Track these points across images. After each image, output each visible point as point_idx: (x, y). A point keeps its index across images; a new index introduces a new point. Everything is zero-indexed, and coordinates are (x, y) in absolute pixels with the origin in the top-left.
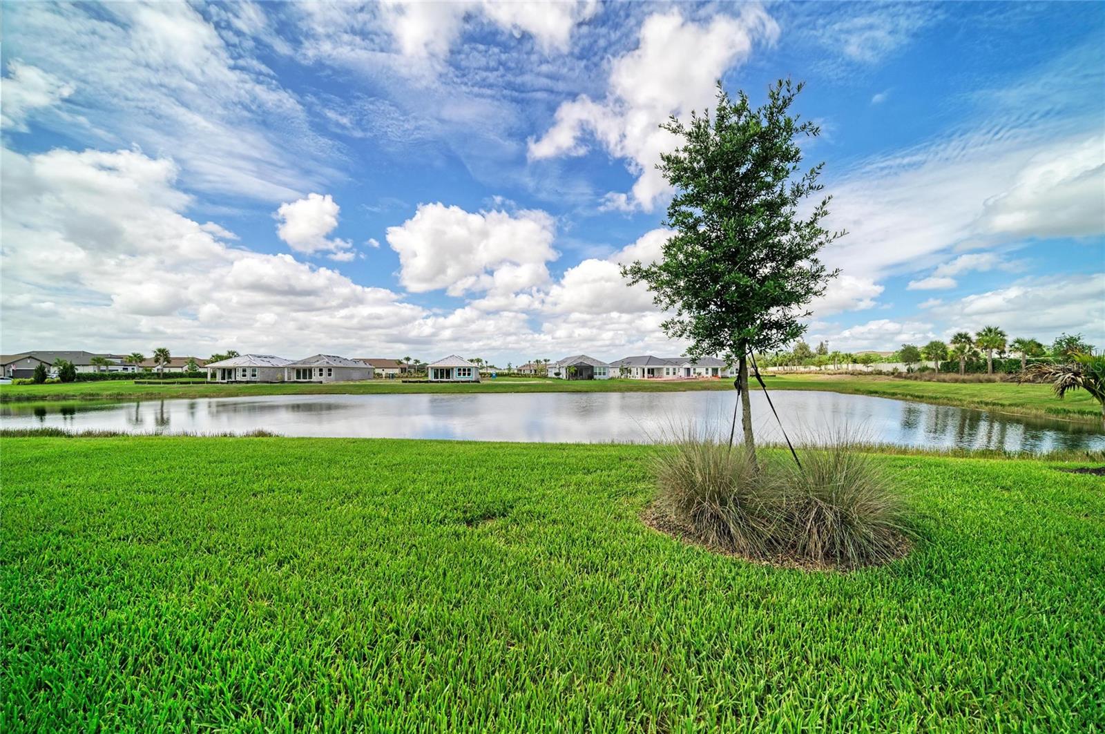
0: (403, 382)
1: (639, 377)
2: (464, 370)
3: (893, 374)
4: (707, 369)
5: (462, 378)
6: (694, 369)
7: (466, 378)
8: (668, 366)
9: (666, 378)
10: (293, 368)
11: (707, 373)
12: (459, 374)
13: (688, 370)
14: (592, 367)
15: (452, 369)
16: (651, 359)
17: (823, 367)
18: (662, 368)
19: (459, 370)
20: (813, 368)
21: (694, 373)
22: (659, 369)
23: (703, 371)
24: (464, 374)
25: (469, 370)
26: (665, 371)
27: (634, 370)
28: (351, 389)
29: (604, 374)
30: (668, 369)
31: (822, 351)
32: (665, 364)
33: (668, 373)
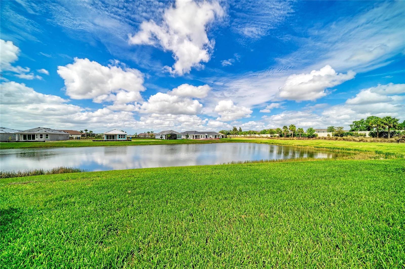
0: (93, 141)
1: (192, 138)
2: (122, 136)
3: (267, 137)
4: (213, 136)
5: (121, 139)
6: (209, 136)
7: (123, 139)
8: (202, 135)
9: (201, 139)
10: (21, 134)
11: (213, 137)
12: (120, 137)
13: (207, 136)
14: (176, 135)
15: (116, 135)
16: (196, 132)
17: (245, 136)
18: (200, 135)
19: (120, 136)
20: (242, 136)
21: (209, 137)
22: (198, 136)
23: (212, 136)
24: (122, 137)
25: (124, 136)
26: (201, 136)
27: (190, 136)
28: (66, 144)
29: (180, 137)
30: (202, 136)
31: (240, 130)
32: (201, 134)
33: (202, 137)
